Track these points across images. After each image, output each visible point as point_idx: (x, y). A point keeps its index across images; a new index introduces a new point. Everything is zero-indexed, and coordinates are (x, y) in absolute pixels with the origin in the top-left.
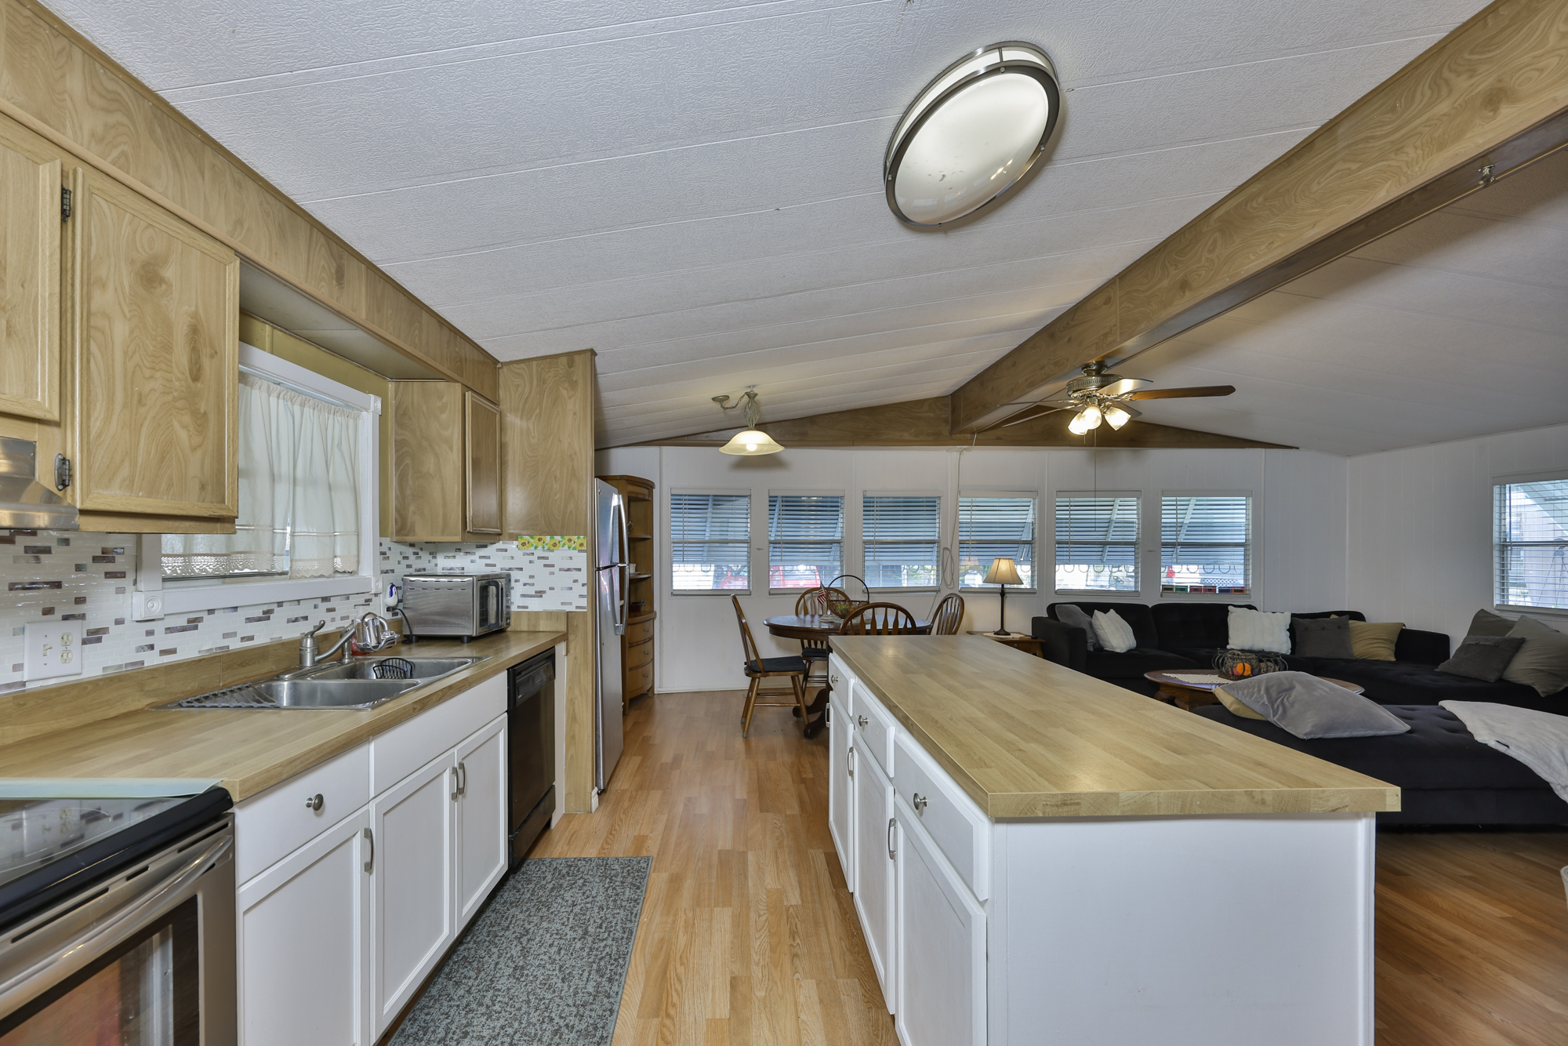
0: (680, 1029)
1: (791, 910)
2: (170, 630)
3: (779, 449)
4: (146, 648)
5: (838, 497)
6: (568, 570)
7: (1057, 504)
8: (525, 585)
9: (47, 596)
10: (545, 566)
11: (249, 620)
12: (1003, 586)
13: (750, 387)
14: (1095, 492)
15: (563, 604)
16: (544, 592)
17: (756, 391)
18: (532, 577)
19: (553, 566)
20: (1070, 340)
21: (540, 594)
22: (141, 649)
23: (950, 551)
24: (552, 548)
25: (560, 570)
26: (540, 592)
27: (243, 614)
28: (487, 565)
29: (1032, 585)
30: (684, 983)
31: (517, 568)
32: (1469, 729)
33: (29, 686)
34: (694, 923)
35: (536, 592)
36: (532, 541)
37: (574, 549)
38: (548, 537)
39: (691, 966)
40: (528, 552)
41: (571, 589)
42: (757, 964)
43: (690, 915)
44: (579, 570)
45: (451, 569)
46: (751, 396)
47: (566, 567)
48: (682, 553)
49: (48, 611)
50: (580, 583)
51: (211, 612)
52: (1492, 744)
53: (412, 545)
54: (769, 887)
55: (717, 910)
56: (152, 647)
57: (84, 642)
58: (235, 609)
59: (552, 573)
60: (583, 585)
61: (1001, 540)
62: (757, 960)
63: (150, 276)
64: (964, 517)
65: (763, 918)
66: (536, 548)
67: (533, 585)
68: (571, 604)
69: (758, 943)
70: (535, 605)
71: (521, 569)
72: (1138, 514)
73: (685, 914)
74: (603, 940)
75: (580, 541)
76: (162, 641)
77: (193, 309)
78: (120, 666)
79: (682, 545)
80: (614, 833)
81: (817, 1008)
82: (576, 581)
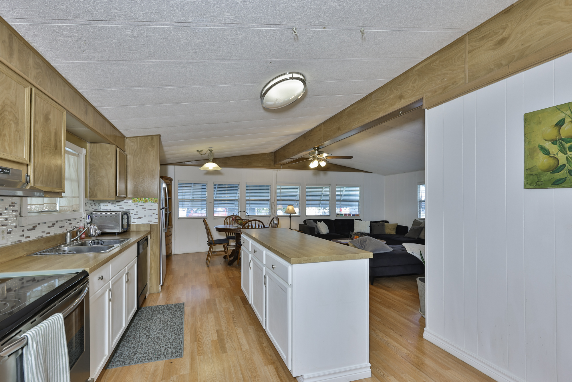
0: (204, 344)
1: (232, 312)
2: (28, 230)
3: (220, 169)
4: (22, 236)
5: (237, 185)
6: (151, 209)
7: (306, 188)
8: (135, 215)
10: (142, 208)
11: (49, 227)
12: (290, 214)
13: (210, 148)
14: (317, 185)
15: (149, 221)
16: (142, 217)
17: (212, 149)
18: (137, 212)
19: (145, 208)
20: (310, 140)
21: (140, 218)
23: (274, 203)
24: (145, 202)
25: (148, 209)
27: (47, 225)
28: (120, 208)
29: (299, 214)
30: (202, 333)
31: (132, 209)
32: (406, 250)
34: (202, 319)
35: (139, 217)
36: (137, 199)
37: (153, 202)
38: (144, 198)
39: (204, 329)
40: (136, 203)
41: (152, 216)
42: (224, 326)
43: (200, 317)
44: (155, 209)
45: (106, 209)
46: (211, 151)
48: (182, 204)
50: (155, 214)
51: (39, 224)
52: (411, 253)
53: (94, 201)
54: (224, 307)
55: (209, 315)
56: (23, 235)
57: (7, 233)
58: (45, 223)
59: (145, 211)
60: (156, 215)
61: (290, 199)
62: (223, 325)
63: (47, 119)
64: (278, 192)
65: (224, 315)
66: (139, 202)
67: (138, 215)
68: (152, 221)
69: (223, 321)
70: (138, 222)
71: (133, 209)
72: (330, 192)
73: (199, 316)
74: (174, 326)
75: (155, 200)
76: (26, 233)
77: (55, 127)
78: (16, 242)
79: (182, 201)
80: (169, 297)
81: (243, 334)
82: (154, 213)
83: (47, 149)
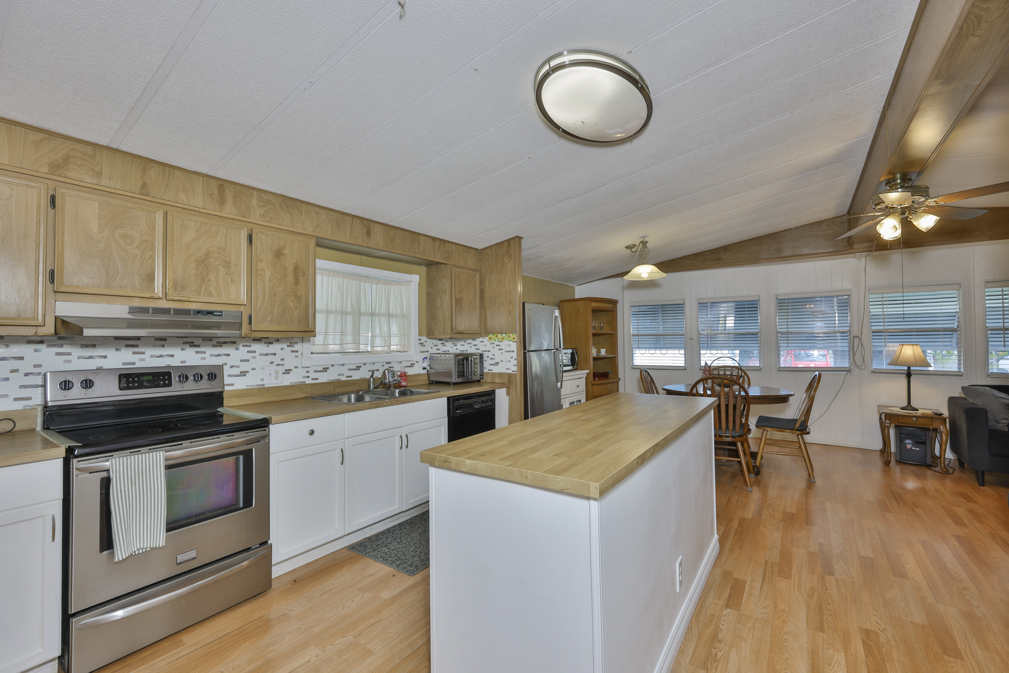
2: (315, 371)
3: (664, 275)
4: (306, 377)
5: (757, 300)
6: (509, 351)
8: (490, 359)
9: (271, 358)
10: (499, 349)
11: (349, 369)
12: (909, 368)
13: (643, 237)
15: (507, 369)
16: (499, 363)
17: (647, 239)
18: (493, 355)
19: (502, 349)
22: (304, 377)
23: (860, 340)
24: (502, 340)
25: (506, 351)
26: (497, 363)
27: (347, 367)
28: (476, 349)
29: (959, 368)
31: (487, 351)
33: (265, 386)
35: (495, 363)
36: (493, 337)
37: (511, 341)
38: (500, 335)
40: (492, 342)
41: (510, 361)
44: (513, 351)
45: (463, 351)
46: (644, 243)
47: (508, 350)
48: (637, 342)
49: (272, 363)
50: (514, 359)
51: (333, 366)
53: (440, 340)
56: (308, 377)
57: (283, 373)
58: (343, 365)
59: (502, 353)
60: (515, 360)
61: (903, 329)
63: (279, 254)
64: (875, 310)
66: (495, 340)
67: (494, 359)
68: (510, 369)
70: (496, 370)
71: (489, 351)
75: (513, 337)
76: (312, 375)
77: (295, 261)
78: (297, 383)
82: (512, 357)
83: (279, 287)
